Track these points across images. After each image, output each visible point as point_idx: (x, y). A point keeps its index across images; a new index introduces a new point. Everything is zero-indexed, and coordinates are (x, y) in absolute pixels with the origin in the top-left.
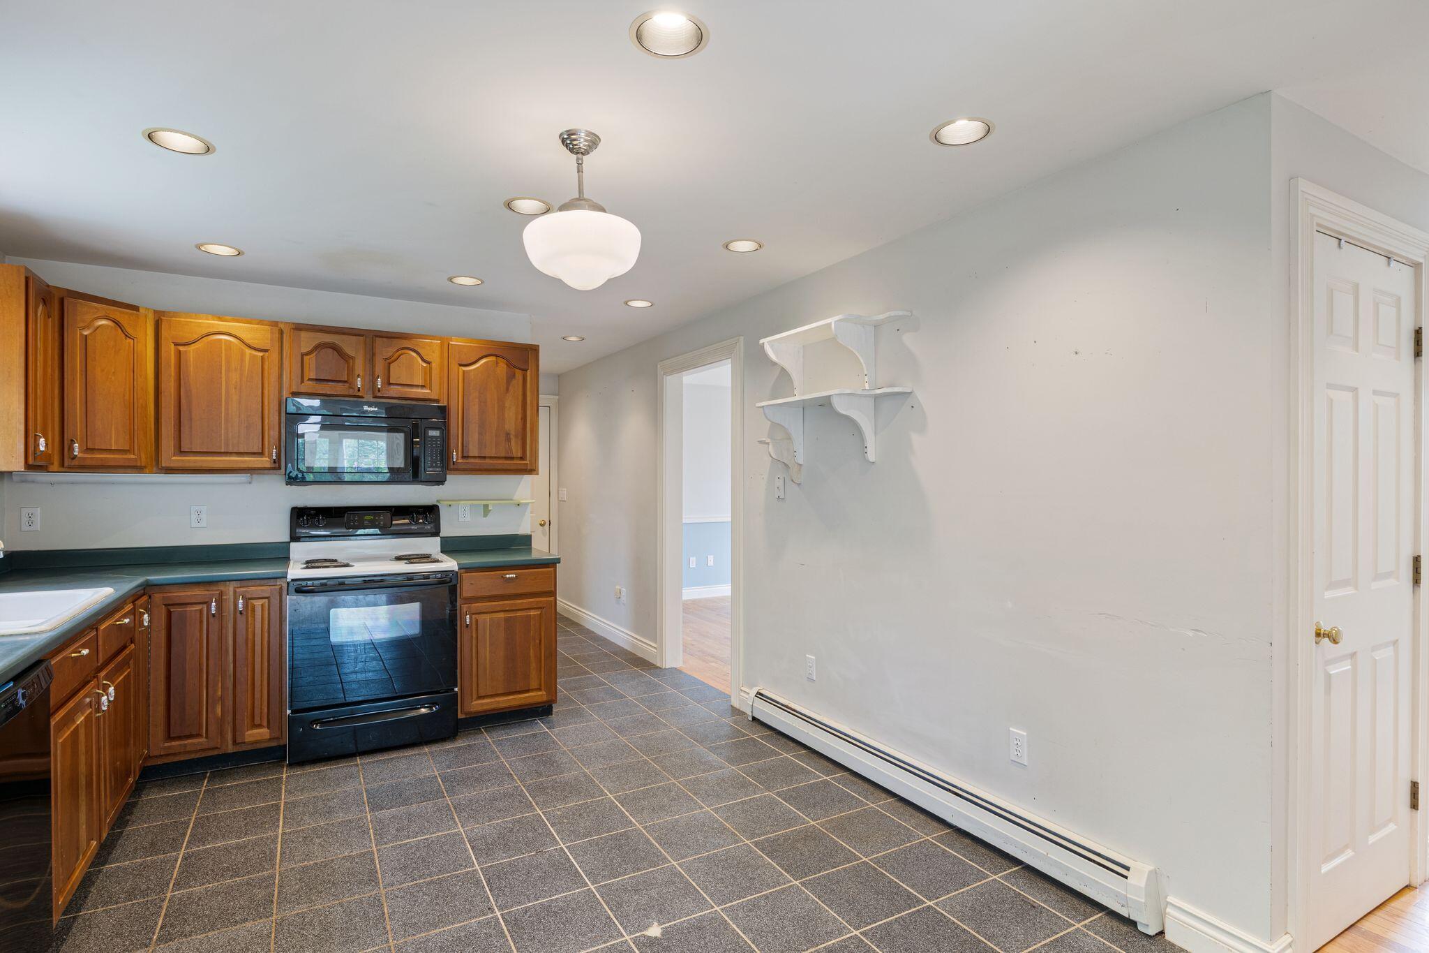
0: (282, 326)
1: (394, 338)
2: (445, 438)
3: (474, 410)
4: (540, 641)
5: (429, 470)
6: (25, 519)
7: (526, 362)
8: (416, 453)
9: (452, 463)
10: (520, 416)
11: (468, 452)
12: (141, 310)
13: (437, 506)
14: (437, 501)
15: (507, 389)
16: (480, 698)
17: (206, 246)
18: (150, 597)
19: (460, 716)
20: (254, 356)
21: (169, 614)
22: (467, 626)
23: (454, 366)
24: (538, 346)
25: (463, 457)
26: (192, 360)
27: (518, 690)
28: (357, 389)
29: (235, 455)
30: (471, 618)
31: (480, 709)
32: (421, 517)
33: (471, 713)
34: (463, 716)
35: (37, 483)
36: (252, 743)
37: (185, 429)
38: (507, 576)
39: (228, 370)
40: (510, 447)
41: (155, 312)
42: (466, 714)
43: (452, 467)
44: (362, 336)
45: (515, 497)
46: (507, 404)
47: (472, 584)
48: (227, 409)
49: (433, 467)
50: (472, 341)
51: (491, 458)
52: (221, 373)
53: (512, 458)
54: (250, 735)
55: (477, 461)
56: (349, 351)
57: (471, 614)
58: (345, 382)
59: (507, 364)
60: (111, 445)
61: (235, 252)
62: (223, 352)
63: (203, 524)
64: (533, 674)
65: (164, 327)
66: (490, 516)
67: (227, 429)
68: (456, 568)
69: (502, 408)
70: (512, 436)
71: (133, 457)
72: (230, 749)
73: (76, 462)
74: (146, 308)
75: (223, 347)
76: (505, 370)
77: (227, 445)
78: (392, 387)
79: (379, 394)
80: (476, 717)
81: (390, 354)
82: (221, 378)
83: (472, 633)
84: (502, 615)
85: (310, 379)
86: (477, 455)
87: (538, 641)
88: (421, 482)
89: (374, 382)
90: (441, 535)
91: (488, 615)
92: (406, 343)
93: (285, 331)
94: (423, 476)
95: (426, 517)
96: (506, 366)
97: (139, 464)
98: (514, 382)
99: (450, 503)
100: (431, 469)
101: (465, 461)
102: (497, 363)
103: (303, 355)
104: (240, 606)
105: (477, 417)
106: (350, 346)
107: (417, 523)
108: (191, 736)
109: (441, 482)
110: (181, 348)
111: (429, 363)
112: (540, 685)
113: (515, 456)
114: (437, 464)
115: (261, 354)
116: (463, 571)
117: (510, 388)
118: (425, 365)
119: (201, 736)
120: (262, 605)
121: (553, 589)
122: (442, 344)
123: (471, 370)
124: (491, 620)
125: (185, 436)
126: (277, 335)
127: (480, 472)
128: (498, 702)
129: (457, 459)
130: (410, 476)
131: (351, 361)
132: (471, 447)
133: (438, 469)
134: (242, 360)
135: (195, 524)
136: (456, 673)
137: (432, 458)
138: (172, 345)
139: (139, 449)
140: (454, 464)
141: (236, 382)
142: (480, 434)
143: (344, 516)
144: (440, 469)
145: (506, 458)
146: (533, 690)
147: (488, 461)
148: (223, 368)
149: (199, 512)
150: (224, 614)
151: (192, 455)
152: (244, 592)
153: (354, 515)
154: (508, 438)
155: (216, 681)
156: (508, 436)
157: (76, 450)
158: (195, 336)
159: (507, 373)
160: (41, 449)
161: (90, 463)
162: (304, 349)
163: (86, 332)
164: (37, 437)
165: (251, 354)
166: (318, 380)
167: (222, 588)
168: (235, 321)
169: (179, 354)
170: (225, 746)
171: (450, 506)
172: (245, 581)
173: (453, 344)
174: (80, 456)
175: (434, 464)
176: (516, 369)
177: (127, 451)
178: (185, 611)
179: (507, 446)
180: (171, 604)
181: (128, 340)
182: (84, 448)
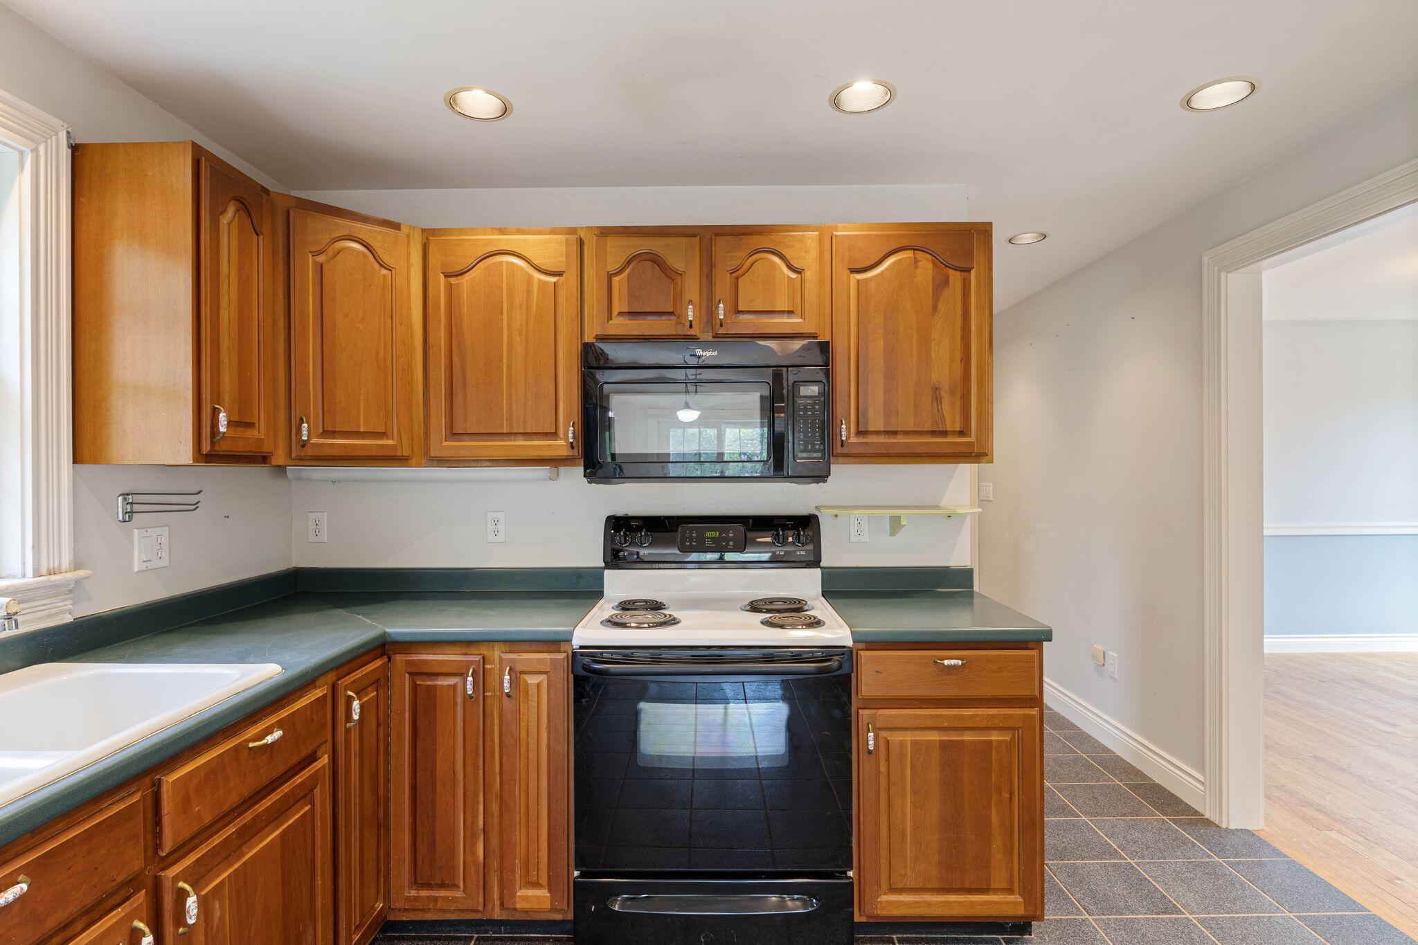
0: (582, 235)
1: (744, 234)
2: (827, 398)
3: (877, 348)
4: (1011, 794)
5: (800, 455)
6: (312, 527)
7: (969, 255)
8: (779, 428)
9: (839, 444)
10: (958, 355)
11: (866, 423)
12: (403, 228)
13: (816, 517)
14: (816, 508)
15: (935, 308)
16: (893, 890)
18: (389, 659)
19: (858, 918)
20: (545, 283)
21: (415, 687)
22: (870, 752)
23: (841, 272)
24: (990, 224)
25: (859, 433)
26: (465, 295)
27: (967, 886)
28: (688, 324)
29: (521, 436)
30: (876, 738)
31: (895, 912)
32: (790, 533)
33: (878, 917)
34: (864, 920)
35: (311, 480)
36: (526, 912)
37: (458, 399)
38: (946, 662)
39: (511, 307)
40: (940, 411)
41: (423, 231)
42: (868, 917)
43: (839, 450)
44: (695, 236)
45: (943, 504)
46: (935, 335)
47: (877, 672)
48: (509, 366)
49: (810, 451)
50: (871, 226)
51: (906, 433)
52: (502, 312)
53: (944, 433)
54: (525, 898)
55: (882, 439)
56: (676, 262)
57: (877, 731)
58: (671, 313)
59: (934, 264)
62: (505, 280)
63: (501, 538)
64: (997, 857)
65: (432, 249)
66: (902, 534)
67: (510, 398)
68: (849, 642)
69: (925, 343)
70: (943, 393)
71: (390, 442)
72: (498, 914)
73: (309, 452)
74: (410, 226)
75: (504, 274)
76: (931, 271)
77: (511, 425)
78: (742, 317)
79: (722, 331)
81: (737, 262)
82: (502, 320)
83: (878, 764)
84: (934, 737)
85: (621, 314)
86: (882, 429)
87: (1006, 795)
88: (788, 477)
89: (711, 311)
90: (822, 564)
91: (909, 733)
92: (763, 242)
93: (586, 242)
94: (790, 468)
95: (799, 535)
96: (931, 266)
97: (399, 454)
98: (947, 293)
99: (836, 512)
100: (804, 455)
101: (861, 440)
102: (916, 261)
103: (610, 277)
104: (506, 684)
105: (882, 360)
106: (678, 256)
107: (785, 543)
108: (442, 886)
109: (821, 476)
110: (453, 280)
111: (799, 271)
112: (1011, 881)
113: (949, 429)
114: (813, 446)
115: (553, 279)
116: (861, 646)
117: (941, 303)
118: (793, 276)
119: (456, 886)
120: (538, 684)
121: (1037, 693)
122: (821, 237)
123: (871, 279)
124: (915, 743)
125: (458, 411)
126: (575, 248)
127: (887, 459)
128: (929, 904)
129: (848, 437)
130: (769, 468)
131: (679, 279)
132: (871, 413)
133: (815, 455)
134: (529, 292)
135: (491, 538)
136: (850, 842)
137: (806, 436)
138: (442, 276)
139: (399, 432)
140: (842, 446)
141: (521, 326)
142: (887, 391)
143: (676, 531)
144: (819, 455)
145: (933, 433)
146: (996, 891)
147: (901, 439)
148: (505, 306)
149: (496, 522)
150: (488, 694)
151: (467, 437)
152: (513, 661)
153: (691, 530)
154: (937, 398)
155: (478, 802)
156: (937, 392)
157: (305, 432)
158: (471, 261)
159: (934, 278)
160: (222, 429)
161: (326, 452)
162: (612, 266)
163: (321, 259)
164: (215, 413)
165: (540, 281)
166: (632, 314)
167: (485, 652)
168: (520, 231)
169: (450, 289)
170: (489, 906)
171: (836, 516)
172: (514, 643)
173: (838, 236)
174: (314, 440)
175: (810, 447)
176: (951, 270)
177: (382, 435)
178: (435, 686)
179: (936, 410)
180: (417, 673)
181: (384, 271)
182: (321, 431)
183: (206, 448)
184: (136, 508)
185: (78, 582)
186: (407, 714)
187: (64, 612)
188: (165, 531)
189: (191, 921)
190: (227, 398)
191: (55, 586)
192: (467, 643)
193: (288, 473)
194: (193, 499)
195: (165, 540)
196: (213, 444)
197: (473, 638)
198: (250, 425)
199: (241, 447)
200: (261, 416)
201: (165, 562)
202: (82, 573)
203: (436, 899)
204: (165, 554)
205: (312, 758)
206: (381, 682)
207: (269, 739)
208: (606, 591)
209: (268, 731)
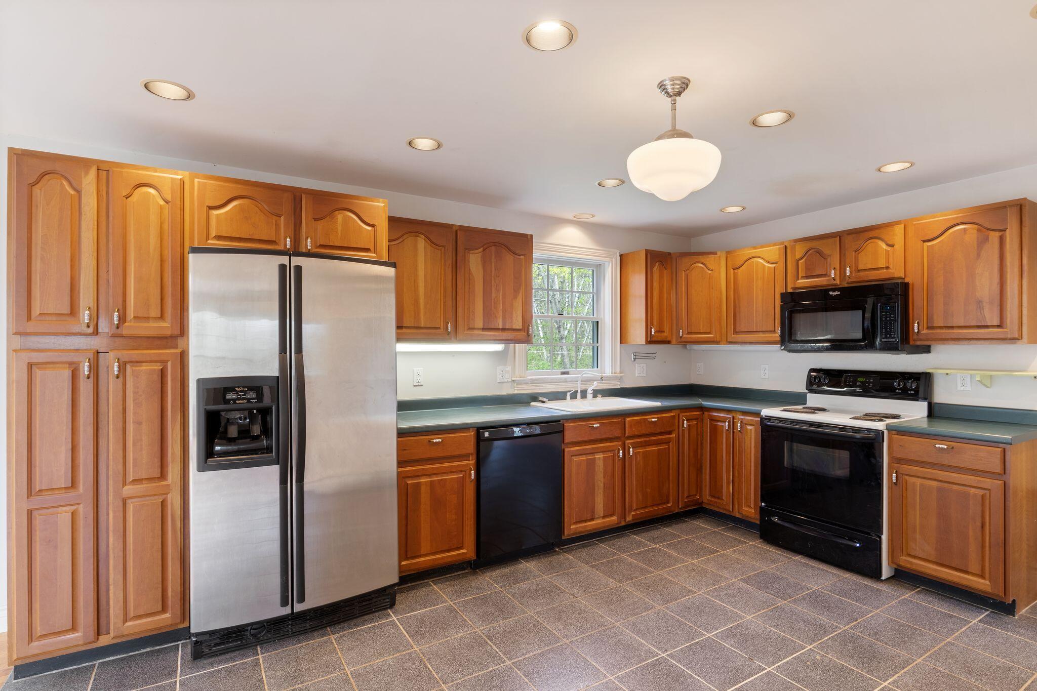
0: (787, 244)
1: (863, 232)
3: (940, 282)
5: (883, 340)
7: (1004, 221)
9: (914, 334)
11: (934, 323)
12: (718, 253)
13: (928, 374)
14: (928, 369)
15: (979, 255)
16: (907, 554)
17: (727, 209)
18: (702, 411)
20: (770, 267)
21: (711, 424)
23: (917, 243)
25: (929, 327)
26: (740, 276)
28: (832, 279)
31: (909, 566)
33: (901, 566)
38: (938, 446)
39: (758, 279)
40: (983, 315)
41: (727, 251)
44: (838, 236)
46: (979, 271)
48: (756, 304)
49: (888, 338)
51: (960, 327)
52: (754, 281)
53: (987, 327)
54: (746, 511)
55: (944, 331)
56: (827, 251)
58: (825, 274)
59: (979, 229)
60: (700, 330)
61: (741, 209)
62: (754, 269)
63: (767, 377)
65: (729, 259)
67: (756, 317)
68: (883, 428)
69: (973, 276)
70: (985, 304)
71: (712, 336)
72: (737, 515)
73: (683, 340)
75: (754, 266)
76: (976, 235)
77: (757, 327)
78: (860, 273)
79: (849, 282)
80: (917, 575)
81: (859, 246)
82: (754, 284)
84: (933, 484)
85: (802, 277)
86: (943, 325)
89: (844, 271)
91: (920, 479)
92: (872, 234)
93: (788, 247)
96: (976, 231)
97: (716, 340)
98: (988, 245)
99: (948, 371)
100: (885, 340)
102: (967, 231)
103: (798, 261)
104: (740, 427)
106: (828, 248)
108: (719, 498)
110: (736, 271)
111: (891, 245)
113: (990, 324)
114: (890, 335)
115: (774, 266)
116: (892, 432)
117: (983, 252)
118: (889, 249)
119: (722, 500)
120: (750, 429)
123: (937, 243)
124: (922, 485)
125: (737, 322)
126: (783, 250)
127: (946, 342)
129: (920, 330)
131: (830, 259)
132: (935, 317)
133: (892, 340)
134: (762, 272)
135: (763, 377)
137: (886, 330)
138: (733, 269)
139: (715, 331)
140: (916, 334)
141: (761, 286)
142: (946, 303)
143: (842, 377)
144: (894, 340)
145: (978, 327)
146: (973, 574)
147: (957, 331)
148: (754, 279)
149: (765, 370)
150: (735, 431)
151: (741, 333)
152: (742, 419)
153: (850, 377)
154: (980, 307)
155: (730, 470)
156: (981, 304)
157: (681, 333)
158: (742, 262)
159: (978, 238)
160: (653, 334)
161: (689, 340)
162: (798, 257)
163: (687, 272)
164: (651, 328)
165: (768, 266)
166: (807, 277)
167: (734, 415)
168: (762, 247)
169: (734, 273)
170: (735, 512)
171: (947, 374)
172: (745, 413)
173: (915, 224)
174: (684, 336)
175: (888, 336)
176: (992, 232)
177: (709, 333)
178: (717, 425)
179: (979, 314)
180: (713, 419)
181: (710, 272)
182: (687, 332)
183: (649, 339)
184: (636, 357)
185: (621, 377)
186: (708, 434)
187: (618, 385)
188: (645, 365)
189: (631, 454)
190: (655, 323)
191: (616, 377)
192: (728, 411)
193: (688, 347)
194: (654, 355)
195: (645, 368)
196: (650, 338)
197: (731, 409)
198: (663, 332)
199: (660, 339)
200: (666, 327)
201: (645, 375)
202: (622, 375)
203: (716, 503)
204: (645, 372)
205: (670, 433)
206: (698, 419)
207: (653, 420)
208: (807, 403)
209: (654, 418)
